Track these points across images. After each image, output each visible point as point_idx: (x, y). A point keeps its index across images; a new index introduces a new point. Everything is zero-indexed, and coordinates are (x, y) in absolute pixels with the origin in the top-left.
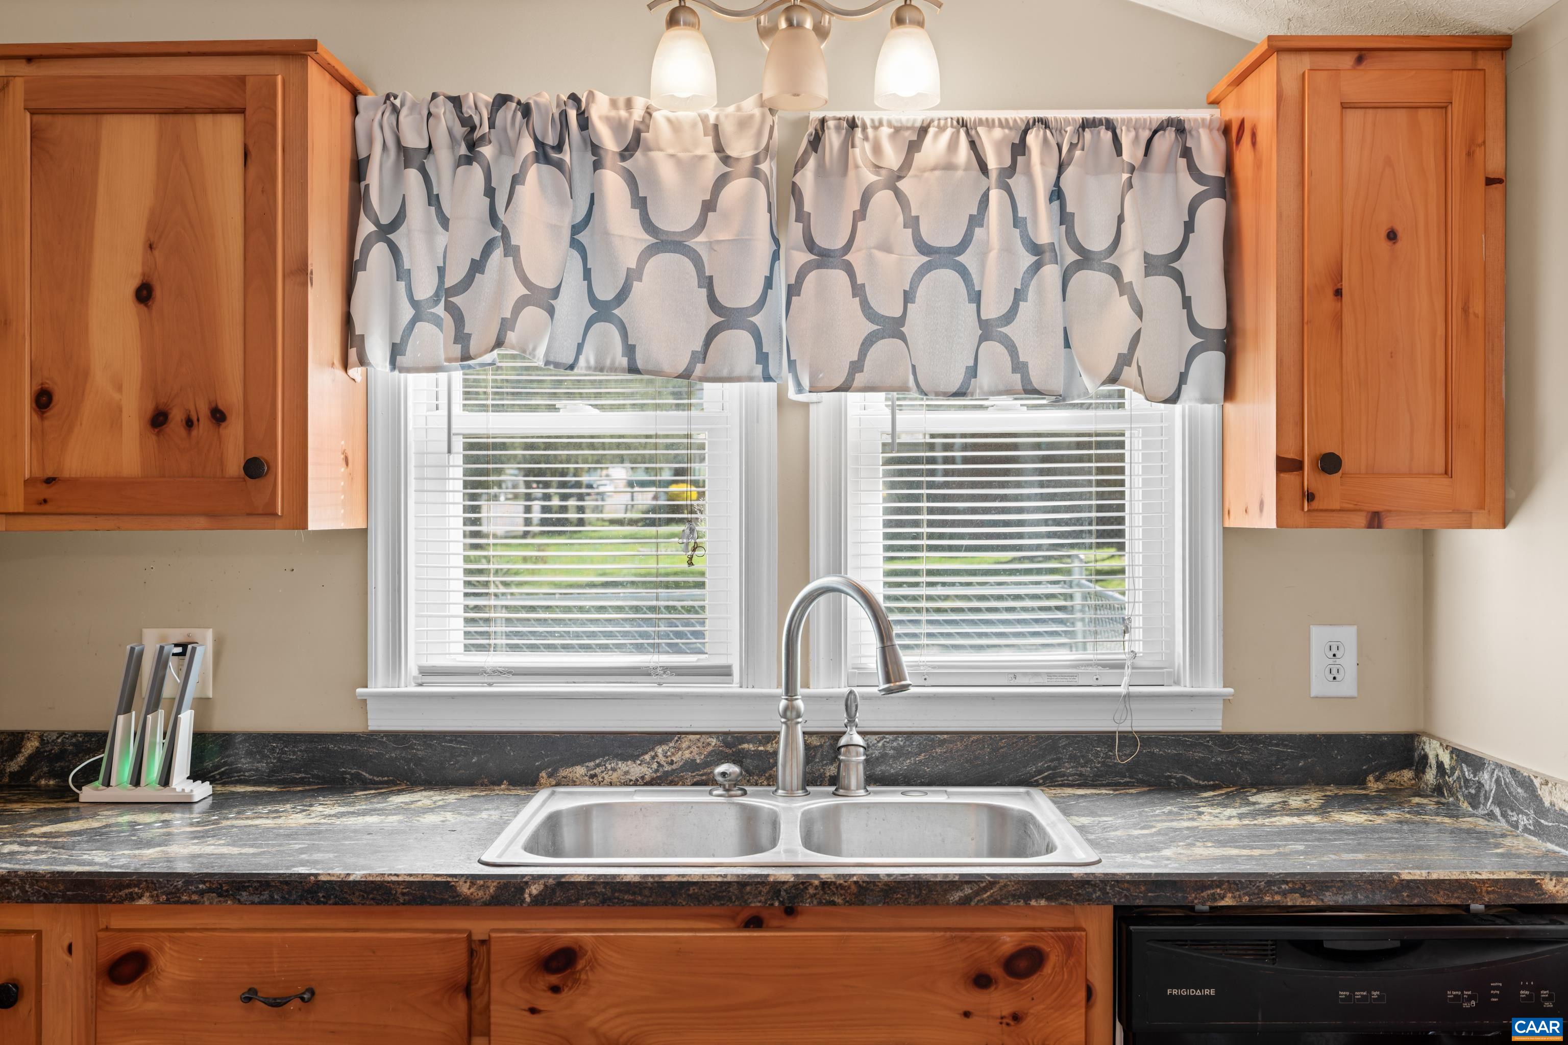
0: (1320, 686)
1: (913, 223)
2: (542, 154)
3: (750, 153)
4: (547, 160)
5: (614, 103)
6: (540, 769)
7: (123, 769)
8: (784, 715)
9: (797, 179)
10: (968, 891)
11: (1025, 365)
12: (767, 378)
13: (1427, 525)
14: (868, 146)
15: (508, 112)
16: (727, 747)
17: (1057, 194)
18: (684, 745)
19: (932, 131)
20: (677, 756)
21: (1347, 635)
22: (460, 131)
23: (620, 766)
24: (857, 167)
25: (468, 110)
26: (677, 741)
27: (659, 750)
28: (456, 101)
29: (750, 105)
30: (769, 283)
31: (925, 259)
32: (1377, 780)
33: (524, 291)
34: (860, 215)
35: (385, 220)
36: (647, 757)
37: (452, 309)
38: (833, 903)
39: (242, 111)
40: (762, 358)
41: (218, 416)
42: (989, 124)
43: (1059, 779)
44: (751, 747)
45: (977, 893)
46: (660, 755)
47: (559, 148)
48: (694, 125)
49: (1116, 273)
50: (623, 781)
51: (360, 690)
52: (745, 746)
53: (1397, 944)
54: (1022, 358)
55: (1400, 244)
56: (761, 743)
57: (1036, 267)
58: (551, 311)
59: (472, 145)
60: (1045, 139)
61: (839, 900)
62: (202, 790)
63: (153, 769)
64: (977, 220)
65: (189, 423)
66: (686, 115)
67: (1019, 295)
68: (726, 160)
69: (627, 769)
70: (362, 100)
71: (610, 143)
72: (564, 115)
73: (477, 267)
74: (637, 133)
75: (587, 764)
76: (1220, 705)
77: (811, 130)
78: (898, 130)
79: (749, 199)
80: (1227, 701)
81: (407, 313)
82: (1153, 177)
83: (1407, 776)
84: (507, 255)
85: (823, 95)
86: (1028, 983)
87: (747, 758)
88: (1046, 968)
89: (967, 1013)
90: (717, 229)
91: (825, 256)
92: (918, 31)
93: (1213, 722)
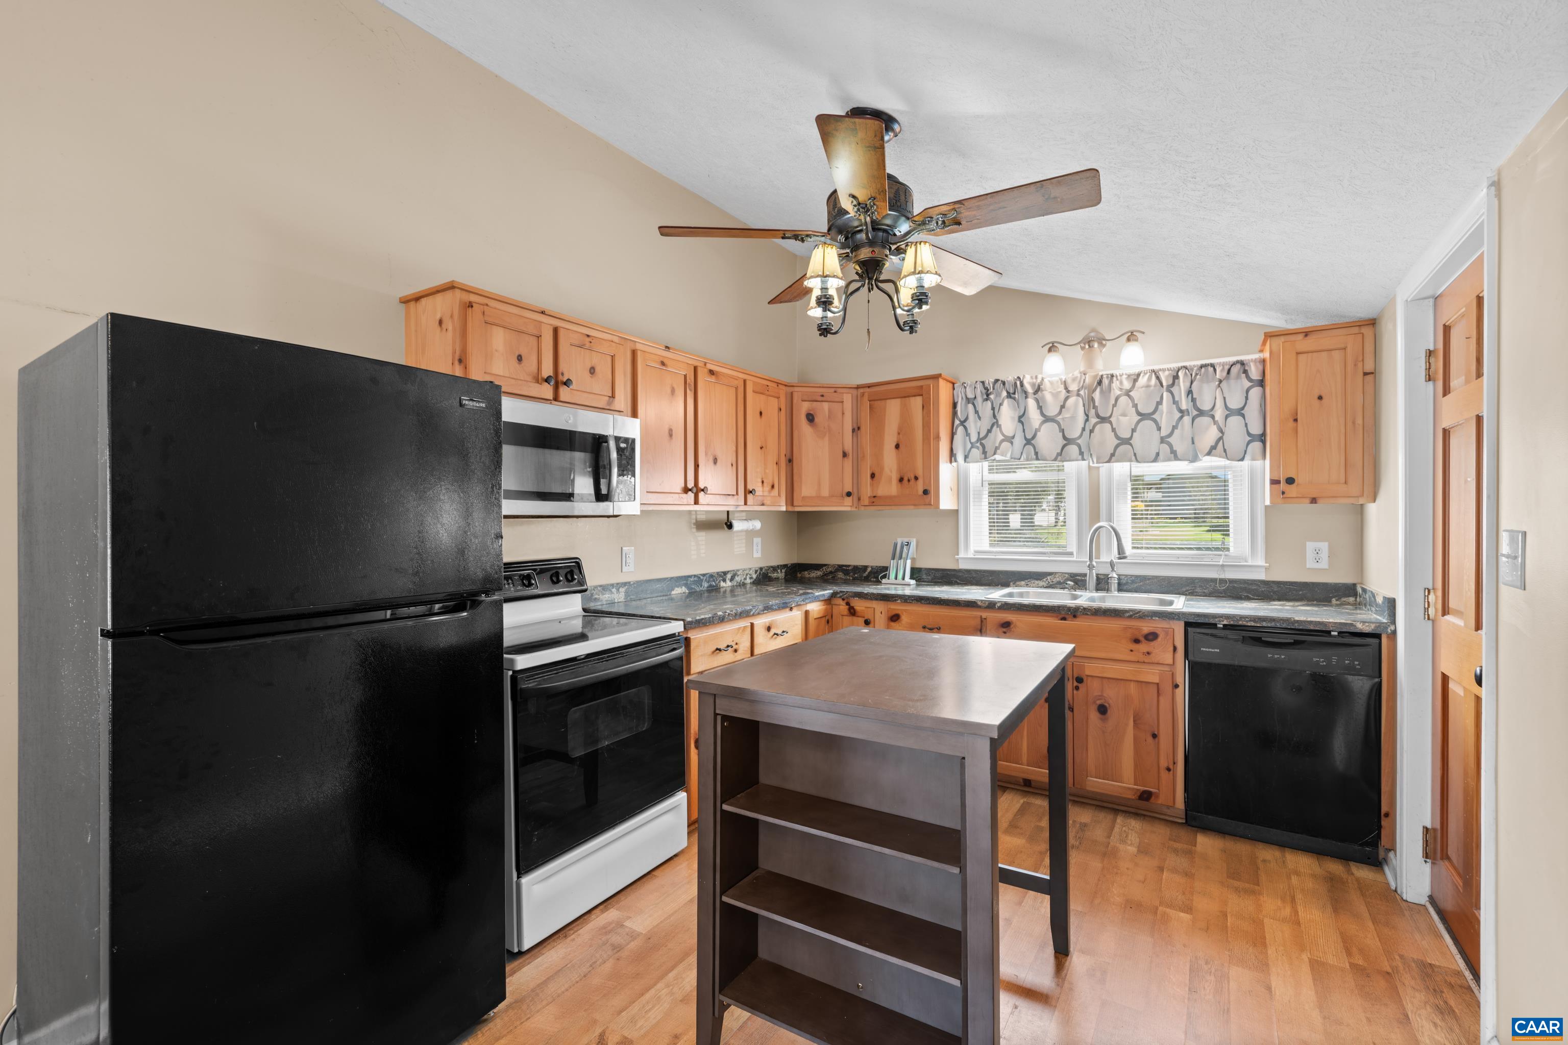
0: (1310, 564)
1: (1135, 406)
2: (1009, 395)
3: (1077, 389)
4: (1011, 397)
5: (1032, 378)
6: (1010, 582)
7: (892, 575)
8: (1089, 566)
9: (1093, 395)
10: (1131, 613)
11: (1176, 451)
12: (1083, 459)
14: (1118, 382)
15: (999, 384)
16: (1071, 577)
18: (1059, 576)
19: (1142, 375)
21: (1324, 546)
22: (984, 391)
24: (1114, 389)
25: (987, 385)
26: (1055, 575)
27: (1049, 578)
28: (983, 383)
29: (1077, 374)
30: (1084, 429)
31: (1140, 417)
32: (1337, 600)
33: (1003, 438)
34: (1115, 405)
35: (962, 420)
36: (1045, 580)
37: (982, 445)
39: (922, 395)
40: (1081, 453)
41: (916, 478)
42: (1164, 370)
43: (1195, 593)
44: (1080, 578)
45: (1134, 614)
47: (1014, 393)
48: (1058, 382)
49: (1213, 417)
50: (1035, 584)
51: (956, 556)
52: (1078, 577)
53: (1293, 641)
54: (1174, 449)
55: (1324, 401)
56: (1083, 577)
57: (1181, 417)
58: (1012, 443)
59: (988, 395)
60: (1186, 372)
62: (913, 582)
63: (900, 576)
64: (1160, 403)
65: (909, 481)
66: (1055, 379)
67: (1174, 428)
68: (1068, 391)
69: (1037, 582)
70: (955, 385)
71: (1030, 390)
72: (1016, 383)
73: (989, 431)
74: (1039, 386)
75: (1025, 581)
76: (1264, 570)
77: (1098, 379)
78: (1129, 376)
79: (1076, 405)
80: (1267, 569)
81: (969, 446)
82: (1232, 382)
83: (1351, 599)
84: (997, 427)
85: (1101, 367)
86: (1152, 643)
87: (1078, 581)
88: (1159, 639)
89: (1132, 651)
90: (1066, 414)
91: (1103, 420)
92: (1136, 343)
93: (1261, 576)
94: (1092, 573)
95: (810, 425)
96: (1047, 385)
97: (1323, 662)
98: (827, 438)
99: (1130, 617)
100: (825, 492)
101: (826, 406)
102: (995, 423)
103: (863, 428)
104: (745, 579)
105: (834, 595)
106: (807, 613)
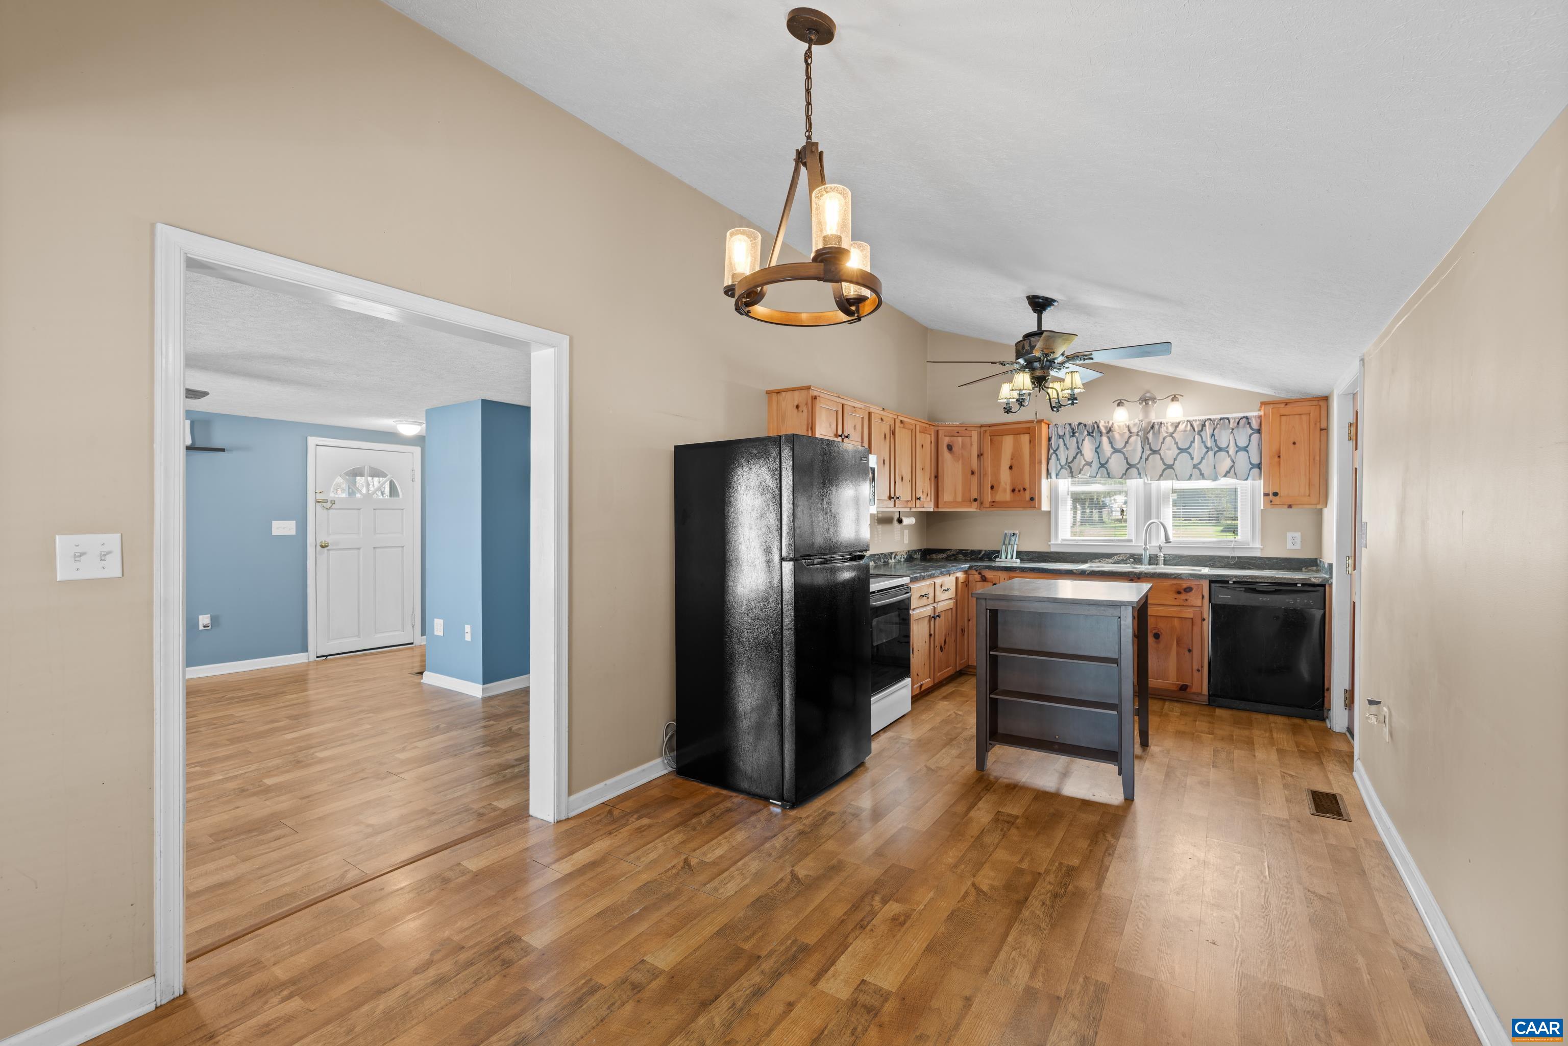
0: (1289, 546)
1: (1176, 443)
2: (1089, 434)
3: (1137, 431)
4: (1090, 435)
5: (1105, 422)
7: (1004, 556)
8: (1144, 549)
9: (1148, 435)
10: (1175, 576)
11: (1203, 474)
12: (1141, 478)
13: (1319, 507)
14: (1165, 428)
15: (1082, 426)
16: (1131, 556)
17: (1213, 435)
19: (1181, 423)
20: (1119, 558)
21: (1298, 535)
22: (1071, 430)
23: (1106, 560)
24: (1162, 432)
25: (1073, 426)
26: (1119, 555)
27: (1115, 557)
28: (1070, 425)
29: (1137, 421)
30: (1141, 458)
31: (1179, 451)
32: (1305, 569)
33: (1085, 463)
34: (1163, 443)
35: (1055, 449)
36: (1113, 558)
37: (1069, 466)
39: (1029, 433)
40: (1139, 474)
41: (1025, 489)
42: (1196, 421)
44: (1137, 557)
45: (1177, 576)
47: (1093, 433)
48: (1123, 426)
49: (1228, 452)
51: (1049, 543)
52: (1136, 555)
53: (1274, 590)
54: (1203, 472)
55: (1297, 445)
56: (1140, 555)
57: (1207, 452)
58: (1091, 466)
59: (1074, 433)
60: (1210, 423)
62: (1018, 560)
63: (1009, 556)
64: (1193, 442)
65: (1019, 491)
66: (1121, 424)
67: (1203, 458)
68: (1131, 433)
69: (1108, 560)
70: (1050, 426)
71: (1104, 431)
72: (1094, 426)
73: (1075, 458)
76: (1260, 550)
77: (1152, 425)
78: (1172, 424)
79: (1136, 441)
80: (1262, 550)
81: (1059, 467)
82: (1241, 429)
83: (1315, 568)
84: (1081, 455)
85: (1154, 418)
86: (1189, 594)
87: (1137, 559)
88: (1193, 591)
89: (1176, 599)
90: (1129, 448)
91: (1154, 452)
92: (1177, 402)
93: (1258, 554)
94: (1147, 553)
95: (951, 453)
96: (1116, 426)
97: (1292, 601)
98: (960, 461)
99: (1175, 578)
100: (959, 499)
101: (960, 439)
102: (1079, 451)
103: (985, 455)
104: (901, 558)
105: (970, 568)
106: (957, 578)
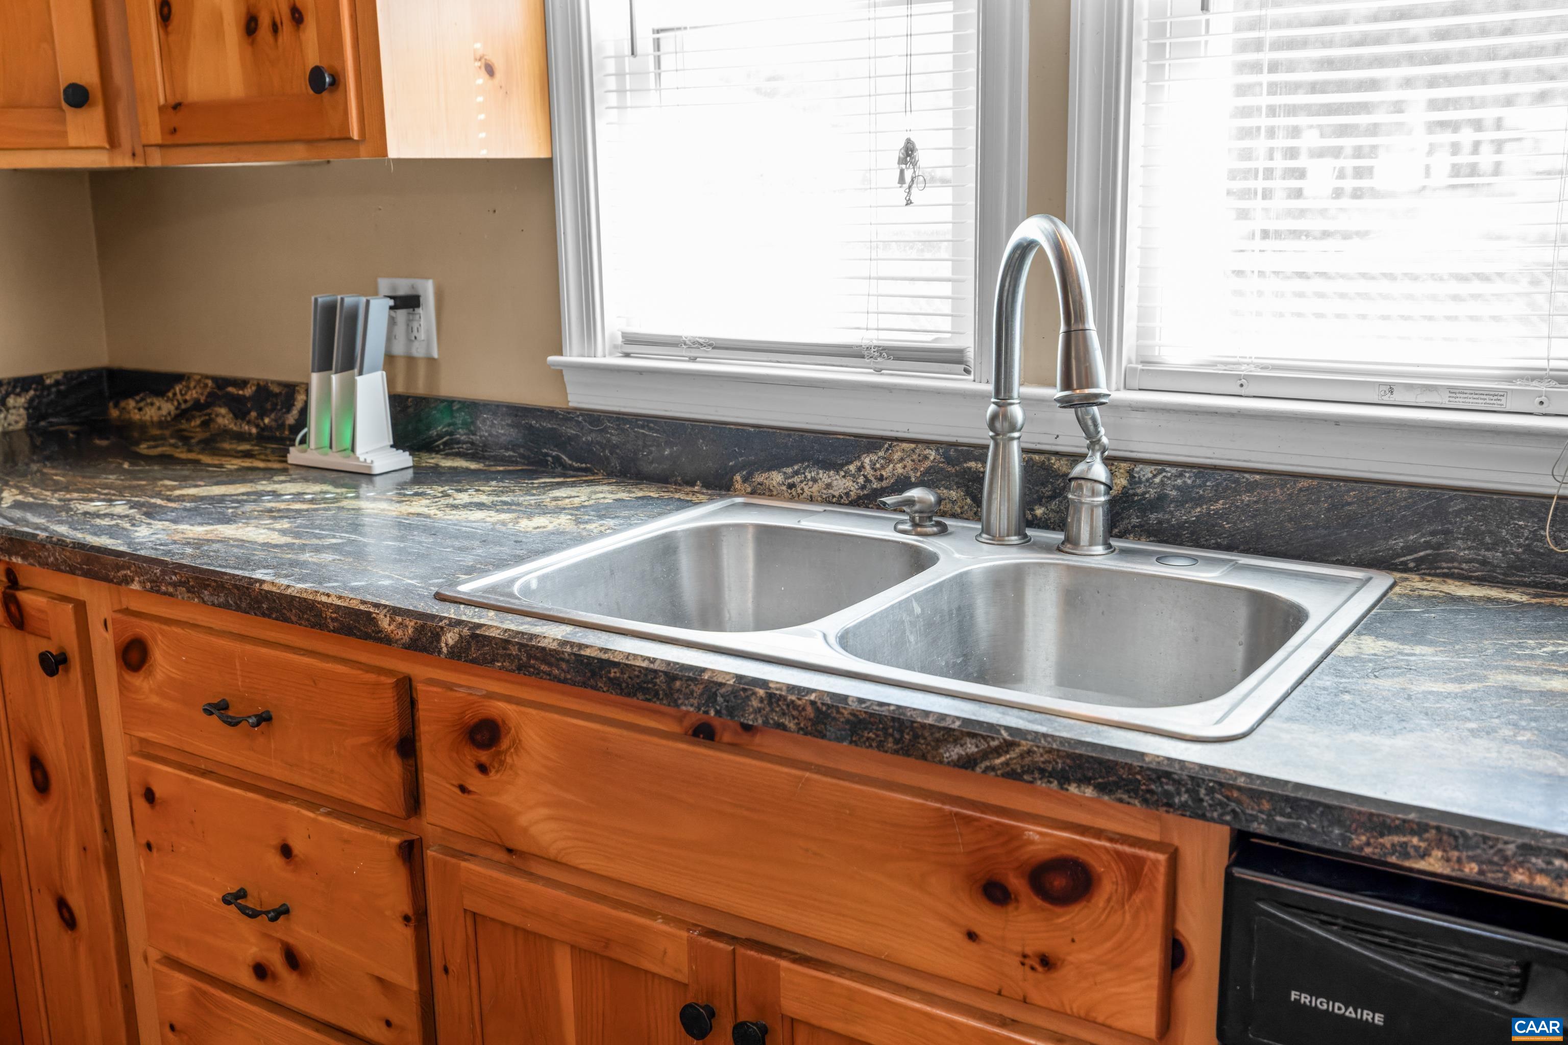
6: (733, 471)
8: (992, 427)
10: (971, 748)
16: (948, 464)
18: (897, 456)
20: (887, 470)
23: (821, 476)
26: (888, 449)
27: (867, 460)
36: (852, 468)
38: (784, 727)
43: (1444, 565)
46: (868, 467)
50: (824, 496)
51: (552, 359)
61: (792, 725)
62: (396, 461)
65: (275, 28)
69: (829, 481)
75: (784, 470)
86: (1067, 913)
88: (1104, 897)
89: (972, 936)
99: (968, 763)
